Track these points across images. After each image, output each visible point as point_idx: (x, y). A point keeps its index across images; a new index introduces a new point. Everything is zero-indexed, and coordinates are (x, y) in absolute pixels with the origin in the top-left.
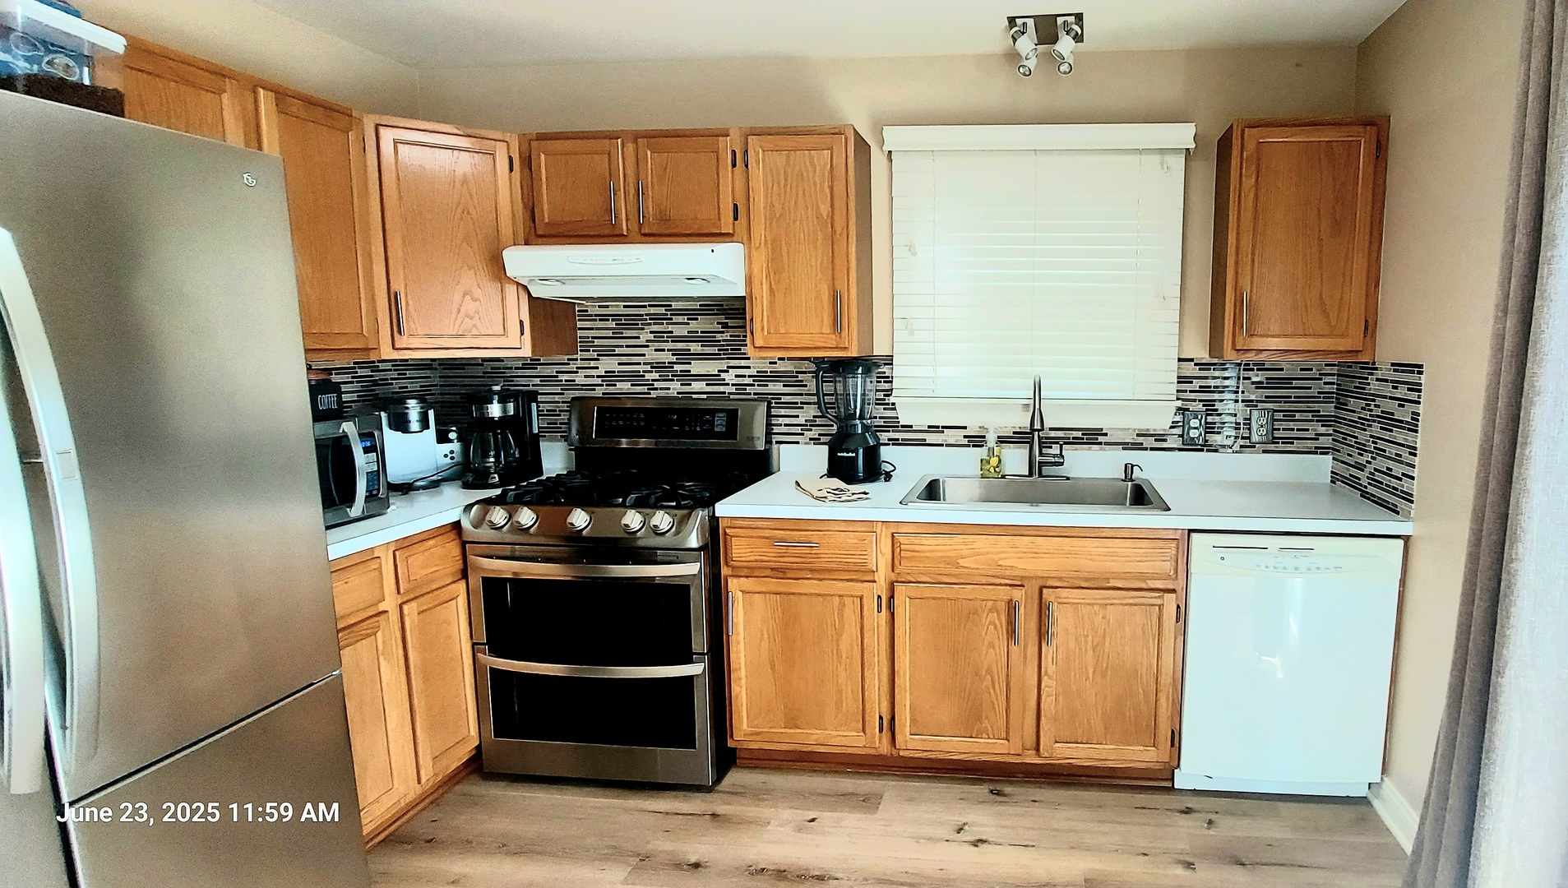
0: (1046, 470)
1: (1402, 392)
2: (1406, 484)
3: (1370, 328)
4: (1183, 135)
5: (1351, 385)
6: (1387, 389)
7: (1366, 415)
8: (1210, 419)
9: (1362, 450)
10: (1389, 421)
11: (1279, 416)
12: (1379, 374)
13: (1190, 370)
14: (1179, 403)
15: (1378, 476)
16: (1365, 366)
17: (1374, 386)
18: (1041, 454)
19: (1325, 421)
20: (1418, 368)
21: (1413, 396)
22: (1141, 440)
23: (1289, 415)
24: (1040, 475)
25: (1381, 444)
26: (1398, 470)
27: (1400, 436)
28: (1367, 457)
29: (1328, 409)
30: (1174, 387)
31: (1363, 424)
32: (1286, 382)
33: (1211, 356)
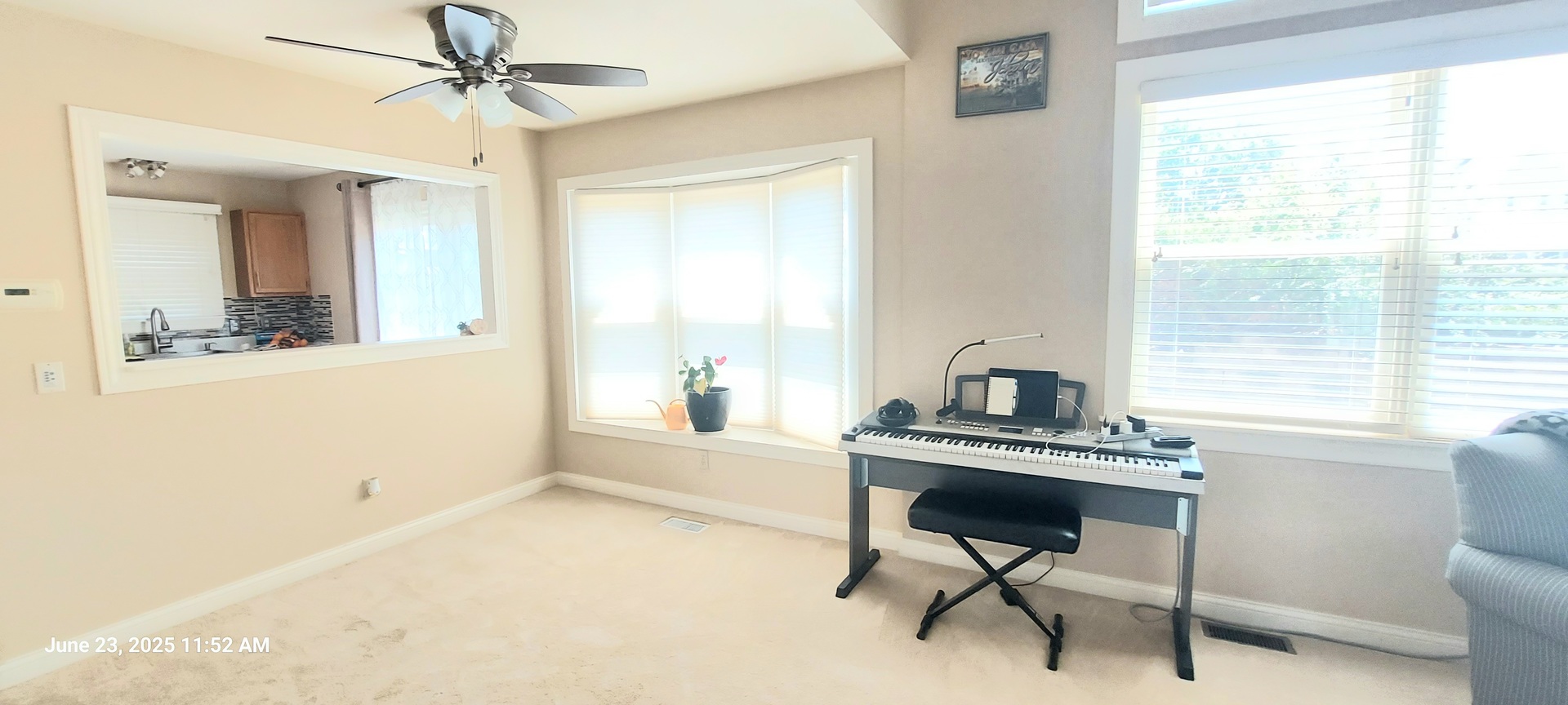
0: (162, 350)
1: (324, 305)
2: (330, 334)
3: (308, 284)
4: (217, 209)
5: (302, 305)
6: (318, 305)
7: (311, 314)
8: (242, 322)
9: (312, 327)
10: (321, 315)
11: (274, 319)
12: (315, 300)
13: (230, 303)
14: (228, 317)
15: (320, 334)
16: (308, 297)
17: (313, 304)
18: (159, 343)
19: (293, 320)
20: (328, 297)
21: (328, 305)
22: (209, 334)
23: (278, 318)
24: (160, 352)
25: (319, 323)
26: (327, 330)
27: (326, 319)
28: (315, 329)
29: (294, 315)
30: (224, 311)
31: (311, 317)
32: (275, 306)
33: (239, 296)
